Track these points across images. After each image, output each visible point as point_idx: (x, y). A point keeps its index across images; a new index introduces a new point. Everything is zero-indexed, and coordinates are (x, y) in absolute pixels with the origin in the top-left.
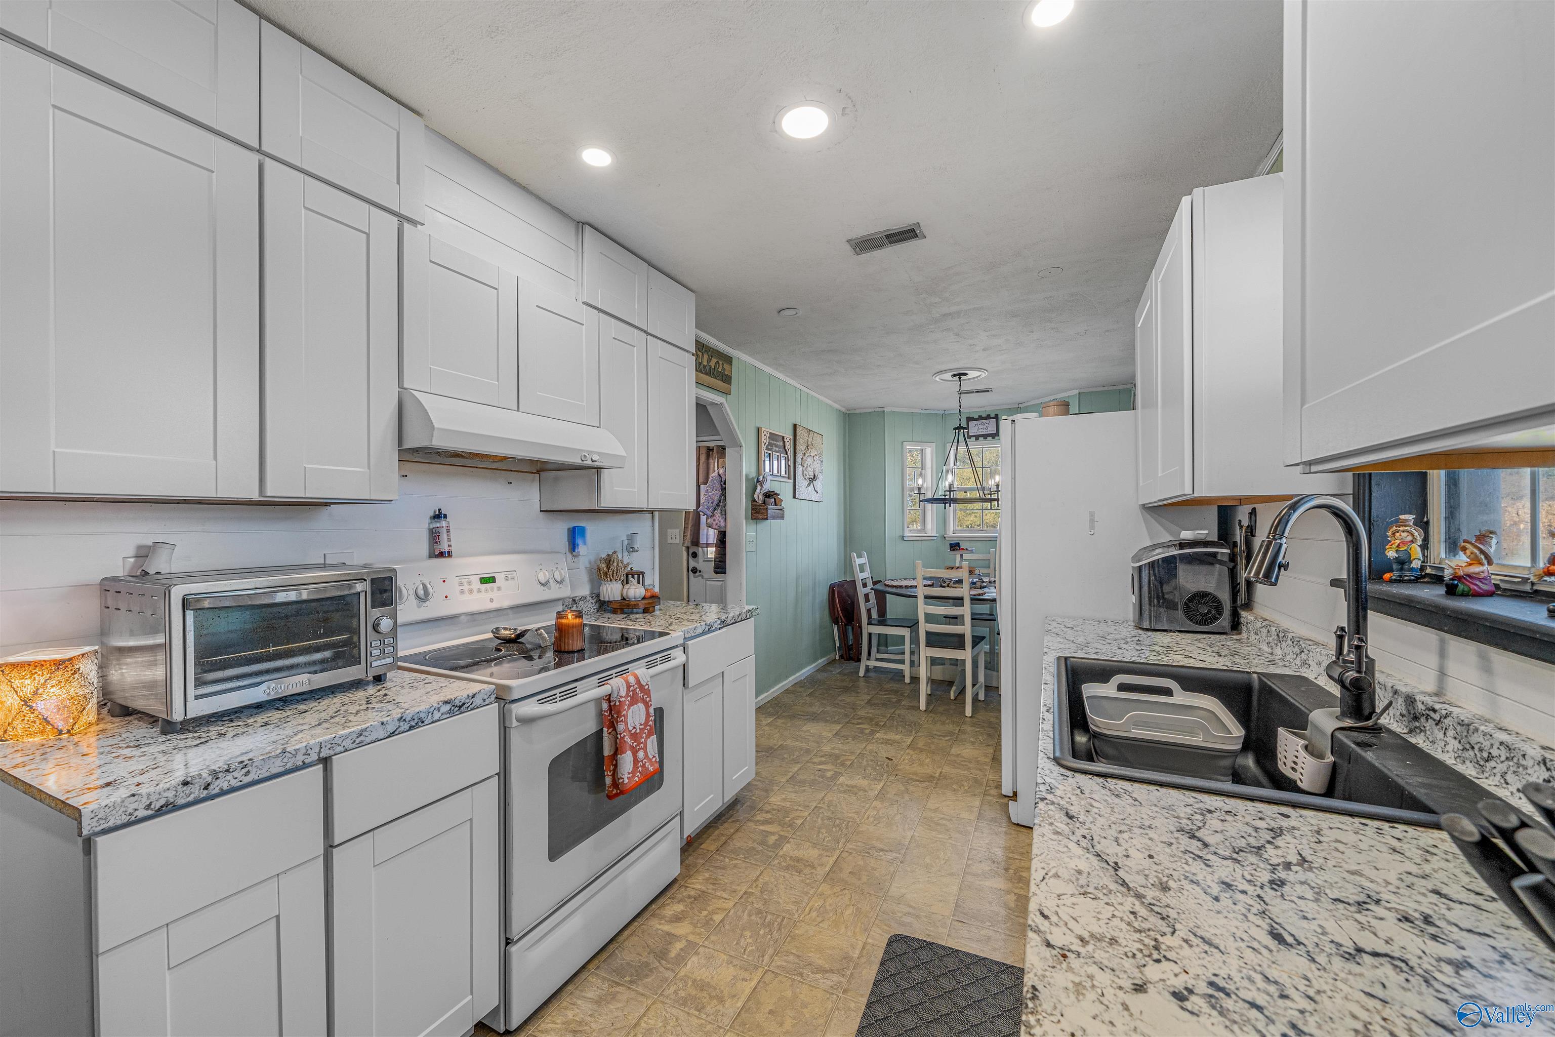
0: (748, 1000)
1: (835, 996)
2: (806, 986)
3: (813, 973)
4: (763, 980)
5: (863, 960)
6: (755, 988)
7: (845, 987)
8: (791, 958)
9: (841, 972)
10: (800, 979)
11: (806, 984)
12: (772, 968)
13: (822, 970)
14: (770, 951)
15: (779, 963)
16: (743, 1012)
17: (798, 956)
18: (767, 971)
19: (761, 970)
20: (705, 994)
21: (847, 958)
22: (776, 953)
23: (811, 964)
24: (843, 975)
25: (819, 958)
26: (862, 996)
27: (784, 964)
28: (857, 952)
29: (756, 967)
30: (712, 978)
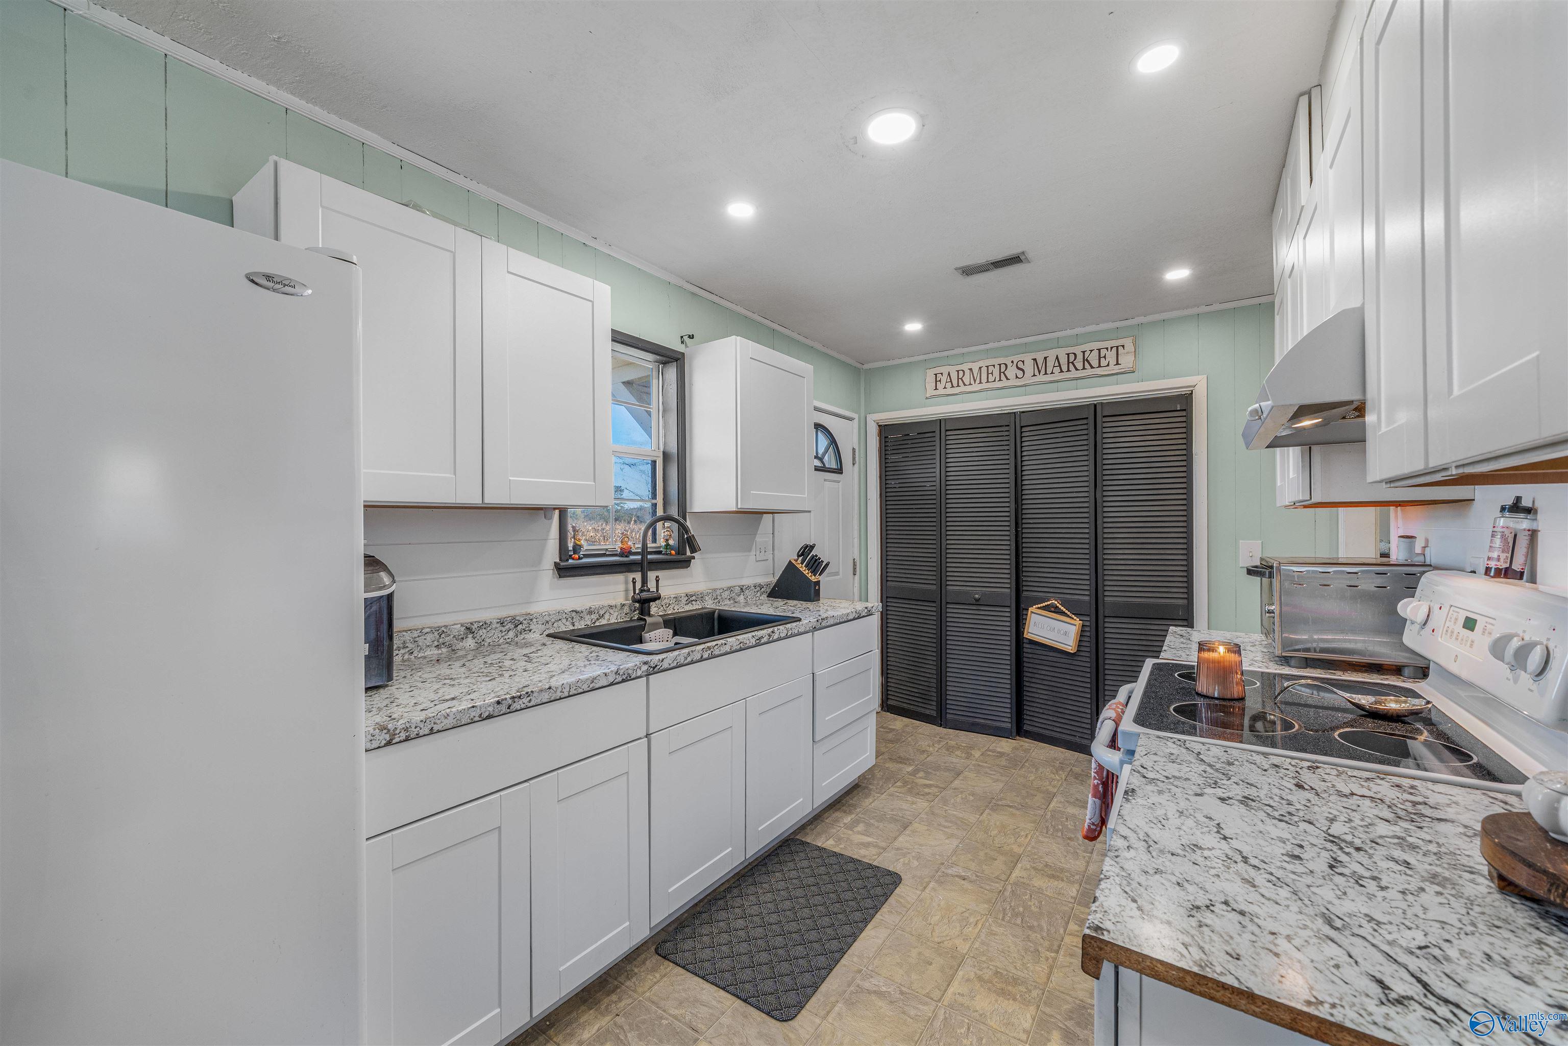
0: (953, 976)
1: (870, 968)
2: (897, 981)
3: (889, 993)
4: (942, 993)
5: (833, 999)
6: (948, 985)
7: (858, 975)
8: (913, 1012)
9: (860, 990)
10: (903, 989)
11: (897, 983)
12: (934, 1003)
13: (880, 994)
14: (937, 1024)
15: (925, 1008)
16: (956, 967)
17: (904, 1013)
18: (939, 1000)
19: (946, 1003)
20: (999, 986)
21: (850, 1004)
22: (930, 1021)
23: (891, 1002)
24: (858, 986)
25: (881, 1008)
26: (845, 966)
27: (920, 1006)
28: (836, 1009)
29: (951, 1006)
30: (996, 1001)
